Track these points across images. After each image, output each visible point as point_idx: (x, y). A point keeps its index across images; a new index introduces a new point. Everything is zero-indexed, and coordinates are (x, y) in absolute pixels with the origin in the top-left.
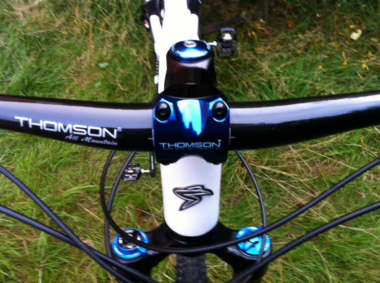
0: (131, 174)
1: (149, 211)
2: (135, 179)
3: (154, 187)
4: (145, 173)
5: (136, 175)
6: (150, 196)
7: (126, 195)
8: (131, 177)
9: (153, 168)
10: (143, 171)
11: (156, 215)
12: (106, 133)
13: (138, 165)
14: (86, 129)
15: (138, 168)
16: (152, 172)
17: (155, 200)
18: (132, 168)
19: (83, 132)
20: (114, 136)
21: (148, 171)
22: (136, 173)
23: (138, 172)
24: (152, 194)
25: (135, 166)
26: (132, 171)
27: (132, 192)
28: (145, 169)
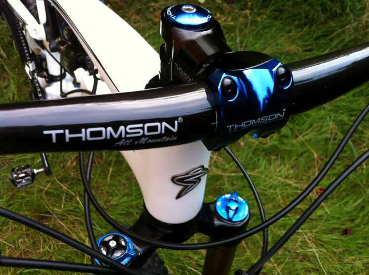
0: (23, 178)
1: (48, 212)
2: (30, 182)
3: (45, 187)
4: (38, 173)
5: (29, 177)
6: (44, 196)
7: (16, 202)
8: (24, 181)
9: (47, 166)
10: (35, 171)
11: (56, 214)
12: (166, 127)
13: (27, 167)
14: (143, 128)
15: (29, 170)
16: (47, 170)
17: (51, 199)
18: (21, 171)
19: (139, 133)
20: (175, 130)
21: (42, 170)
22: (29, 176)
23: (30, 173)
24: (46, 194)
25: (24, 168)
26: (23, 175)
27: (23, 198)
28: (38, 168)
